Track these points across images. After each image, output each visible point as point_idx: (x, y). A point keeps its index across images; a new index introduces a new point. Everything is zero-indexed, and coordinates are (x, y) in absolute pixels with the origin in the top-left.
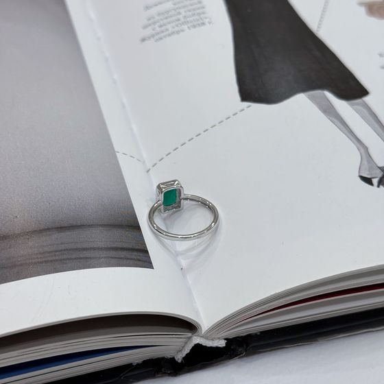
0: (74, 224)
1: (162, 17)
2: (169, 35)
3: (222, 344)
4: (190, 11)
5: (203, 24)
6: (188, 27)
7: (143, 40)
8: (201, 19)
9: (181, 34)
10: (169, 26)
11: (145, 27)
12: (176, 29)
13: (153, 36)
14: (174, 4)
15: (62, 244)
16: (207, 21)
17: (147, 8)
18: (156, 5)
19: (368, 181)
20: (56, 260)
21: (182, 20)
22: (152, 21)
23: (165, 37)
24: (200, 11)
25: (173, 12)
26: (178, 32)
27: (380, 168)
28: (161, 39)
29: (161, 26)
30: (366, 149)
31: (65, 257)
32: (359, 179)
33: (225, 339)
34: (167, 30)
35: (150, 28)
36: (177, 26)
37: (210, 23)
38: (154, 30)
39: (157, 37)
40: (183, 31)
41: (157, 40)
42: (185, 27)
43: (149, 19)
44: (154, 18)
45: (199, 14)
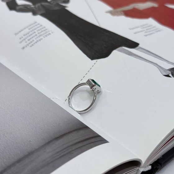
0: (61, 134)
1: (26, 36)
2: (36, 42)
3: (150, 167)
4: (39, 30)
5: (50, 34)
6: (44, 37)
7: (23, 48)
8: (47, 32)
9: (41, 40)
10: (34, 39)
11: (21, 42)
12: (38, 39)
13: (28, 45)
14: (29, 29)
15: (63, 145)
16: (50, 32)
17: (16, 34)
18: (20, 32)
19: (168, 76)
20: (67, 154)
21: (38, 35)
22: (22, 39)
23: (34, 44)
24: (44, 29)
25: (31, 33)
26: (40, 40)
27: (168, 70)
28: (33, 45)
29: (29, 40)
30: (156, 64)
31: (70, 150)
32: (164, 76)
33: (150, 165)
34: (33, 41)
35: (24, 42)
36: (37, 38)
37: (52, 33)
38: (26, 42)
39: (30, 45)
40: (42, 39)
41: (31, 46)
42: (42, 37)
43: (20, 39)
44: (22, 37)
45: (44, 30)
